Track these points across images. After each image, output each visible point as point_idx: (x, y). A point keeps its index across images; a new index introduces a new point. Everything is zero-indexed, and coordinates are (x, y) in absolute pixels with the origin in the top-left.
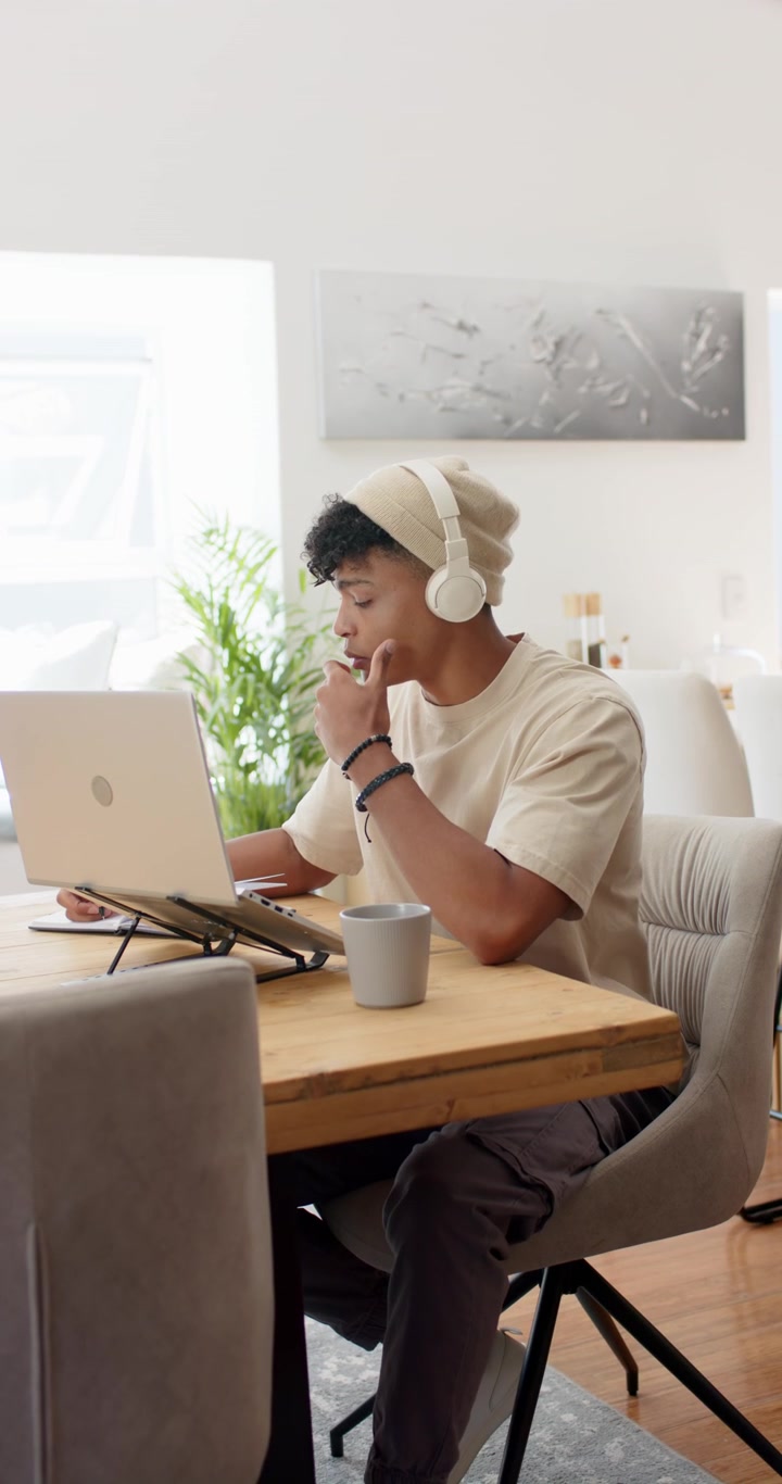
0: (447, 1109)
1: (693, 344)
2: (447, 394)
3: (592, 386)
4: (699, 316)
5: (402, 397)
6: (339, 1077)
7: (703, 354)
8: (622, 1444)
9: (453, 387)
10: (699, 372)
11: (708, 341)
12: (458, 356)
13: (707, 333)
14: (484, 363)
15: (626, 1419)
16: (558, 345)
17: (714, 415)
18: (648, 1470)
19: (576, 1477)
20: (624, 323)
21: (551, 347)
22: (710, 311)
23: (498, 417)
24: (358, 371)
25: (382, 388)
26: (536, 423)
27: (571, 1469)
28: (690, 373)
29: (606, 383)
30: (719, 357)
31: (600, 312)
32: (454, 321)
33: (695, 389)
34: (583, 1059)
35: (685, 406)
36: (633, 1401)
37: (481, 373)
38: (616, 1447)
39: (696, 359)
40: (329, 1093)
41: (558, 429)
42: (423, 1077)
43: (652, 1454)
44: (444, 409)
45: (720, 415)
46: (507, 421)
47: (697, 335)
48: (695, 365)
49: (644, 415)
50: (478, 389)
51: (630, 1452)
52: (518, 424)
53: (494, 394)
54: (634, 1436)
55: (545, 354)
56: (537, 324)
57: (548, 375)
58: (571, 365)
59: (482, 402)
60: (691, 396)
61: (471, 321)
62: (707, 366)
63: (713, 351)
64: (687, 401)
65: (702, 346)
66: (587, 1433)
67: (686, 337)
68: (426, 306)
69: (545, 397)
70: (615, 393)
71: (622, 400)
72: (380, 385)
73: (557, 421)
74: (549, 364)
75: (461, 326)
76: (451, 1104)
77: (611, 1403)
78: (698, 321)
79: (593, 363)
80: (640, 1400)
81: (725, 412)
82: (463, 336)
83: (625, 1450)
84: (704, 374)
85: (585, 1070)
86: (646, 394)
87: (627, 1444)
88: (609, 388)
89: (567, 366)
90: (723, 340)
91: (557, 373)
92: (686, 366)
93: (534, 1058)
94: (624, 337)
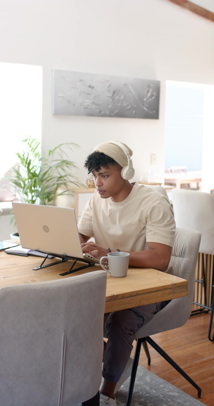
0: (139, 303)
1: (147, 94)
2: (85, 104)
3: (122, 104)
4: (149, 87)
5: (74, 104)
6: (118, 296)
7: (150, 97)
8: (149, 377)
9: (87, 102)
10: (148, 101)
11: (151, 93)
12: (89, 94)
13: (151, 91)
14: (95, 96)
15: (149, 371)
16: (114, 92)
17: (151, 112)
18: (157, 384)
19: (140, 386)
20: (131, 88)
21: (112, 93)
22: (152, 86)
23: (98, 111)
24: (63, 97)
25: (69, 102)
26: (107, 113)
27: (139, 384)
28: (146, 102)
29: (125, 103)
30: (153, 98)
31: (125, 84)
32: (88, 85)
33: (147, 105)
34: (168, 291)
35: (144, 110)
36: (149, 367)
37: (94, 99)
38: (148, 378)
39: (148, 97)
40: (115, 300)
41: (113, 114)
42: (135, 296)
43: (157, 380)
44: (85, 108)
45: (153, 113)
46: (100, 112)
47: (148, 92)
48: (148, 99)
49: (134, 112)
50: (93, 103)
51: (152, 379)
52: (103, 113)
53: (97, 105)
54: (152, 376)
55: (110, 95)
56: (109, 87)
57: (111, 100)
58: (117, 98)
59: (94, 106)
60: (146, 107)
61: (92, 85)
62: (150, 100)
63: (152, 96)
64: (145, 108)
65: (149, 94)
66: (141, 375)
67: (146, 92)
68: (81, 80)
69: (110, 106)
70: (127, 106)
71: (129, 107)
72: (69, 101)
73: (113, 112)
74: (111, 97)
75: (90, 86)
76: (140, 302)
77: (145, 367)
78: (149, 88)
79: (122, 98)
80: (151, 366)
81: (154, 112)
82: (90, 89)
83: (151, 379)
84: (150, 102)
85: (168, 294)
86: (135, 106)
87: (151, 377)
88: (126, 104)
89: (116, 98)
90: (155, 93)
91: (113, 100)
92: (145, 99)
93: (158, 291)
94: (130, 91)
